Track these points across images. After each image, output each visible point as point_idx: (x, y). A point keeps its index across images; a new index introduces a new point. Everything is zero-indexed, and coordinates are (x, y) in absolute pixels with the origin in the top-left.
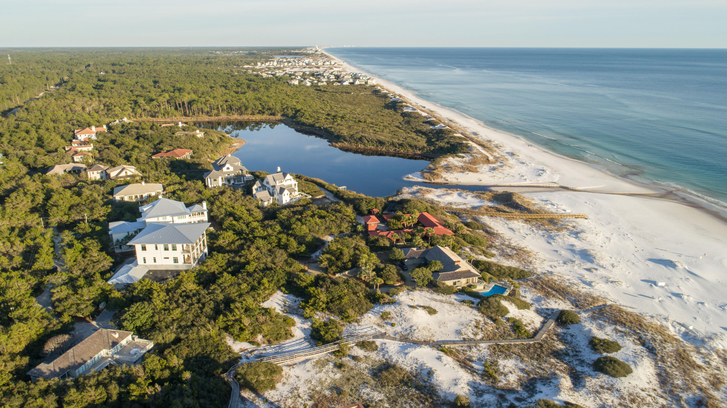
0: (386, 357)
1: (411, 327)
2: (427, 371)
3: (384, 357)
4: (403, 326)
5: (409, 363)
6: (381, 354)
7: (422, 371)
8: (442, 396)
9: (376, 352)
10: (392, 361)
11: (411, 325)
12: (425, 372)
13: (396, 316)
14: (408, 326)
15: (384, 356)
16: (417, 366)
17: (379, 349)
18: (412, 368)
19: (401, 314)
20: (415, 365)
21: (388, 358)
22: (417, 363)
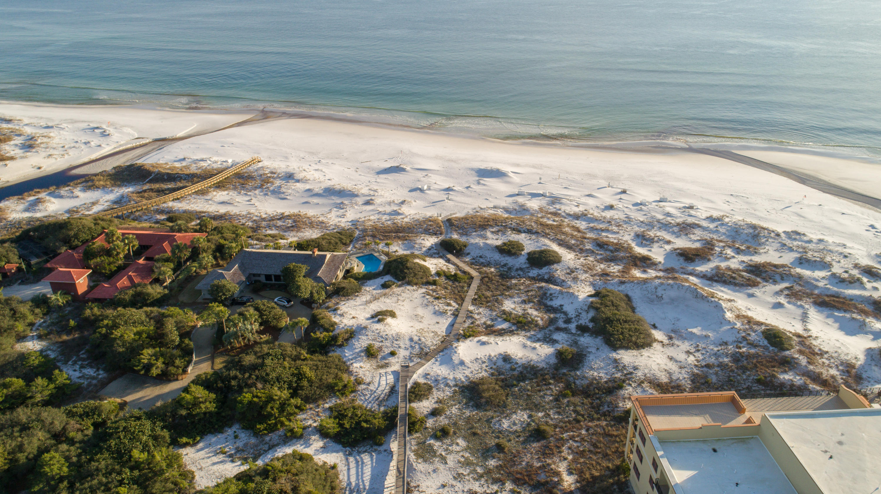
0: (452, 383)
1: (411, 340)
2: (501, 360)
3: (450, 386)
4: (403, 346)
5: (477, 368)
6: (442, 386)
7: (497, 365)
8: (545, 367)
9: (434, 390)
10: (462, 382)
11: (407, 338)
12: (500, 363)
13: (381, 344)
14: (408, 343)
15: (447, 385)
16: (486, 364)
17: (433, 385)
18: (486, 371)
19: (382, 337)
20: (484, 365)
21: (454, 383)
22: (484, 362)
